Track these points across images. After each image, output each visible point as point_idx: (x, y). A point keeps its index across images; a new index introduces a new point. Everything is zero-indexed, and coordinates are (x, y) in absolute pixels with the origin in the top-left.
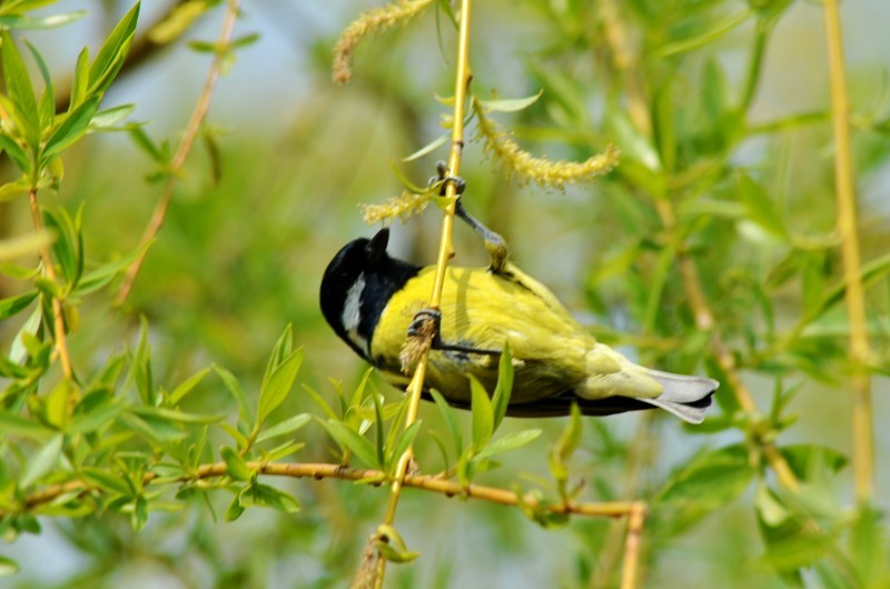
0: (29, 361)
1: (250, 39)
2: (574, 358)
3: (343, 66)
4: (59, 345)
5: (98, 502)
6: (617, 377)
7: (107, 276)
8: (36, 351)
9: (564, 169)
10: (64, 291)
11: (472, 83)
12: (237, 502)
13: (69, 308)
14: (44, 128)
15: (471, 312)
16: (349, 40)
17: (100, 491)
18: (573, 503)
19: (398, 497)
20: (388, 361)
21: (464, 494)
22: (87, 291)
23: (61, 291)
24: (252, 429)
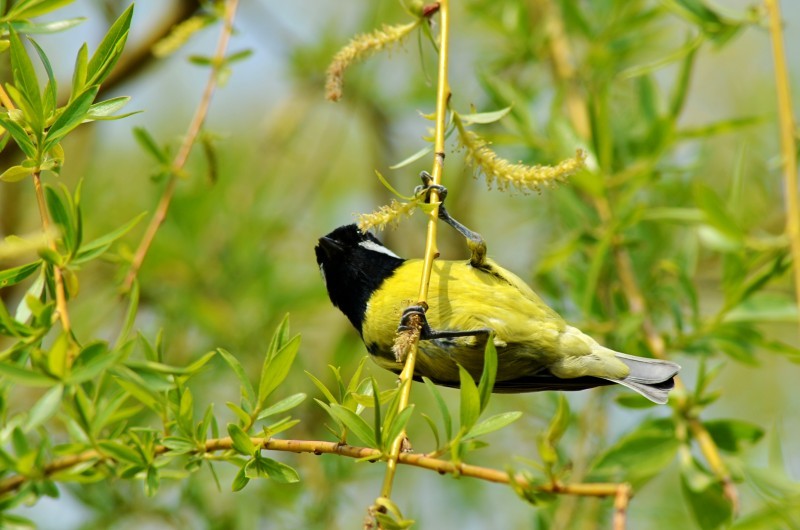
0: (33, 322)
1: (244, 54)
2: (548, 340)
3: (335, 87)
4: (60, 307)
5: (112, 471)
6: (587, 359)
7: (104, 246)
8: (39, 312)
9: (539, 172)
10: (64, 260)
11: (452, 100)
12: (243, 473)
13: (69, 275)
14: (47, 118)
15: (453, 304)
16: (340, 64)
17: (114, 460)
18: (560, 484)
19: (393, 473)
20: (382, 348)
21: (457, 472)
22: (85, 260)
23: (61, 260)
24: (254, 408)
